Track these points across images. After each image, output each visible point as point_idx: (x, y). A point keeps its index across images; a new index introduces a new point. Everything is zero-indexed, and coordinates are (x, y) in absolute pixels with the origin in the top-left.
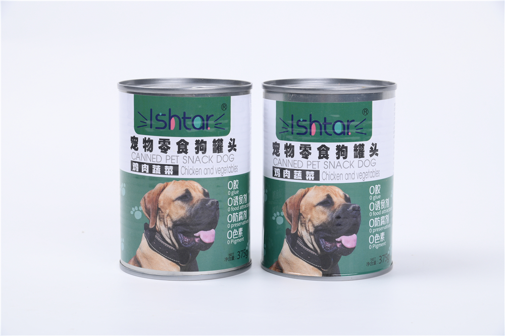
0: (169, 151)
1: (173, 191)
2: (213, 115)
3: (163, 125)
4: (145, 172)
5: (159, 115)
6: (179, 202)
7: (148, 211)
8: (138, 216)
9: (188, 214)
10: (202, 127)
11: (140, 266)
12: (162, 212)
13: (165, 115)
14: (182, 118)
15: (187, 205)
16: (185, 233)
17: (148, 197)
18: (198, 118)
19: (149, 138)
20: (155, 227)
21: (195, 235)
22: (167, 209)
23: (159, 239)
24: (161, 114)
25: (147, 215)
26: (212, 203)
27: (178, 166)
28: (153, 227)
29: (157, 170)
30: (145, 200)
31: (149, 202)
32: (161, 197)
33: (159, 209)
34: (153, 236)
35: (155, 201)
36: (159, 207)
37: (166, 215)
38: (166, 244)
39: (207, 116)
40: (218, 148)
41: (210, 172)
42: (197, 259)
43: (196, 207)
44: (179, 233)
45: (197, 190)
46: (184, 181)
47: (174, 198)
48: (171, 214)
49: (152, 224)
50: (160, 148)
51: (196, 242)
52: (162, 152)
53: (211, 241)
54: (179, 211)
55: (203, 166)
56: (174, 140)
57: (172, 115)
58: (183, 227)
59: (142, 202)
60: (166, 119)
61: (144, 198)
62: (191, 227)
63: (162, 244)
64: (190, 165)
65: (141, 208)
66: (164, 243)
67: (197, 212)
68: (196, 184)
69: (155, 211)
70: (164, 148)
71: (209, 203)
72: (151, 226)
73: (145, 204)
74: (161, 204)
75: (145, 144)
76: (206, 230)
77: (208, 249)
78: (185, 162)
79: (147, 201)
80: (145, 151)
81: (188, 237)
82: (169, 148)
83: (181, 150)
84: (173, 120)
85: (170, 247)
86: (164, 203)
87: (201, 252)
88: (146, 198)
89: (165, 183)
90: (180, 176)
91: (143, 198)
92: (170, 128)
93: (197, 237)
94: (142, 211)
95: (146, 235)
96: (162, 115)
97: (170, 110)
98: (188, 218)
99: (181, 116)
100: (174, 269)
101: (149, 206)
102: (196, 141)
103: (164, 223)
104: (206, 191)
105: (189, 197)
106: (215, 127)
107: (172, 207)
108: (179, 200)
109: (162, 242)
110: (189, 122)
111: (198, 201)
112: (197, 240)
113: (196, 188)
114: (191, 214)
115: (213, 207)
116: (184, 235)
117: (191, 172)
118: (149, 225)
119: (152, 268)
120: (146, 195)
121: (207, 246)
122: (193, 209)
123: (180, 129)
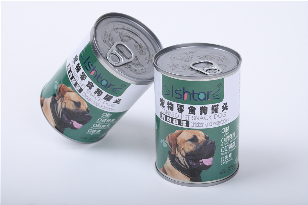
0: (183, 112)
1: (185, 135)
2: (212, 92)
3: (179, 96)
4: (169, 122)
6: (190, 142)
7: (171, 144)
9: (195, 149)
10: (205, 99)
11: (166, 174)
12: (179, 147)
13: (181, 91)
14: (192, 93)
15: (195, 144)
16: (193, 160)
17: (171, 136)
18: (202, 94)
19: (171, 103)
20: (175, 154)
21: (199, 161)
22: (182, 145)
23: (177, 162)
24: (178, 90)
25: (170, 147)
26: (211, 143)
27: (189, 121)
28: (173, 154)
29: (176, 122)
30: (169, 138)
31: (171, 139)
32: (179, 138)
33: (177, 145)
35: (175, 139)
36: (177, 143)
37: (181, 149)
38: (181, 165)
39: (208, 92)
40: (215, 111)
41: (210, 124)
42: (201, 174)
43: (200, 145)
44: (190, 160)
45: (201, 135)
46: (193, 130)
47: (186, 139)
48: (184, 148)
49: (173, 152)
50: (178, 109)
51: (200, 166)
52: (179, 112)
53: (210, 164)
54: (190, 147)
55: (205, 122)
56: (186, 106)
57: (185, 91)
58: (192, 156)
59: (167, 138)
60: (182, 93)
61: (168, 136)
62: (197, 156)
63: (179, 165)
64: (197, 121)
66: (180, 164)
67: (201, 148)
68: (201, 132)
69: (175, 145)
71: (209, 143)
72: (173, 153)
73: (169, 140)
74: (178, 142)
75: (169, 106)
76: (207, 159)
77: (208, 169)
78: (193, 119)
79: (170, 138)
80: (169, 110)
81: (195, 162)
82: (184, 110)
83: (191, 112)
84: (186, 94)
85: (184, 167)
86: (180, 142)
89: (181, 131)
90: (190, 127)
92: (184, 99)
93: (201, 162)
96: (179, 90)
97: (184, 88)
98: (195, 151)
99: (191, 92)
100: (187, 180)
101: (171, 142)
102: (201, 107)
103: (180, 153)
104: (207, 136)
105: (196, 139)
106: (213, 98)
107: (185, 145)
108: (189, 141)
109: (179, 164)
110: (196, 96)
111: (202, 142)
112: (201, 164)
113: (200, 134)
114: (197, 149)
116: (192, 161)
117: (197, 125)
118: (171, 152)
119: (173, 177)
121: (207, 167)
122: (198, 147)
123: (190, 100)
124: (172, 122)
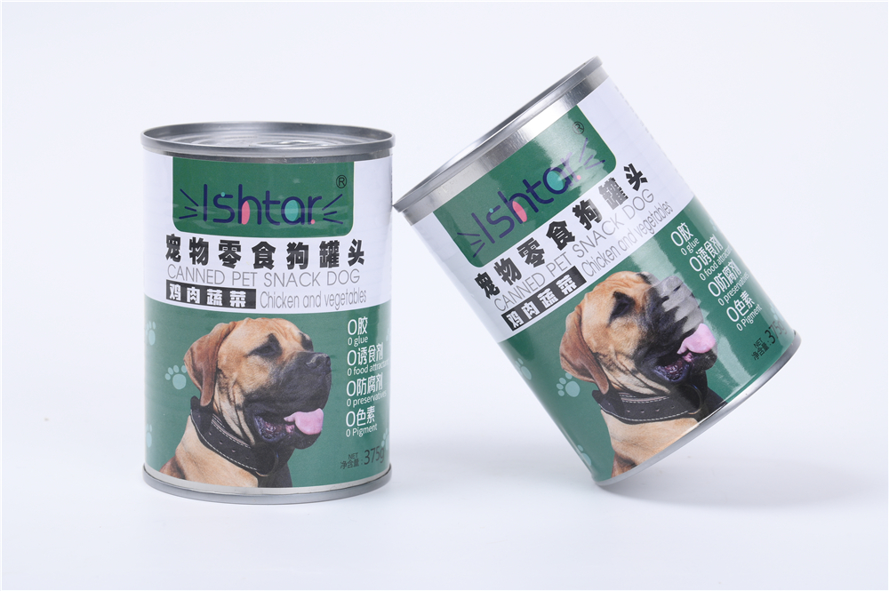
0: (238, 264)
1: (245, 337)
2: (320, 198)
3: (226, 215)
4: (193, 302)
5: (219, 196)
6: (258, 359)
7: (198, 374)
8: (180, 383)
9: (273, 381)
10: (301, 219)
11: (183, 477)
12: (224, 377)
13: (230, 196)
14: (264, 202)
15: (271, 364)
16: (267, 417)
17: (199, 348)
18: (293, 202)
19: (201, 240)
20: (211, 404)
21: (285, 419)
22: (232, 371)
23: (218, 427)
24: (223, 195)
25: (196, 382)
26: (319, 361)
27: (255, 290)
28: (207, 404)
29: (215, 298)
30: (192, 354)
31: (200, 357)
32: (223, 349)
33: (219, 371)
34: (207, 421)
35: (212, 355)
36: (220, 367)
37: (231, 382)
38: (231, 437)
39: (310, 198)
40: (329, 259)
41: (315, 301)
42: (291, 463)
43: (288, 368)
44: (256, 416)
45: (289, 336)
46: (266, 320)
47: (247, 351)
48: (241, 380)
49: (206, 399)
50: (221, 257)
51: (287, 433)
52: (224, 264)
53: (316, 431)
54: (256, 375)
55: (301, 292)
56: (247, 244)
57: (243, 197)
58: (263, 405)
59: (187, 357)
60: (233, 203)
61: (192, 350)
62: (279, 404)
63: (224, 436)
64: (277, 290)
65: (186, 368)
66: (228, 434)
67: (289, 376)
68: (289, 326)
69: (212, 374)
70: (230, 258)
71: (313, 360)
72: (204, 403)
73: (193, 361)
74: (223, 362)
75: (194, 250)
76: (307, 411)
77: (309, 445)
78: (268, 283)
79: (196, 355)
80: (194, 263)
81: (272, 422)
82: (239, 258)
83: (260, 262)
84: (246, 206)
85: (239, 441)
86: (228, 360)
87: (297, 452)
88: (195, 350)
89: (231, 323)
90: (258, 310)
91: (189, 351)
92: (240, 221)
93: (289, 424)
94: (186, 375)
95: (194, 418)
96: (226, 196)
97: (240, 187)
98: (272, 388)
99: (261, 199)
100: (247, 482)
101: (200, 365)
102: (290, 245)
103: (229, 396)
104: (308, 337)
105: (275, 349)
106: (324, 219)
107: (244, 367)
108: (256, 354)
109: (225, 432)
110: (275, 210)
111: (292, 356)
112: (289, 429)
113: (287, 332)
114: (278, 381)
115: (320, 368)
116: (264, 419)
117: (280, 302)
118: (200, 400)
119: (206, 481)
120: (195, 345)
121: (308, 440)
122: (282, 372)
123: (259, 222)
124: (204, 301)
